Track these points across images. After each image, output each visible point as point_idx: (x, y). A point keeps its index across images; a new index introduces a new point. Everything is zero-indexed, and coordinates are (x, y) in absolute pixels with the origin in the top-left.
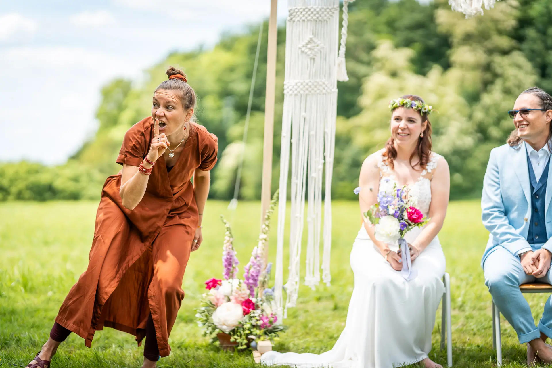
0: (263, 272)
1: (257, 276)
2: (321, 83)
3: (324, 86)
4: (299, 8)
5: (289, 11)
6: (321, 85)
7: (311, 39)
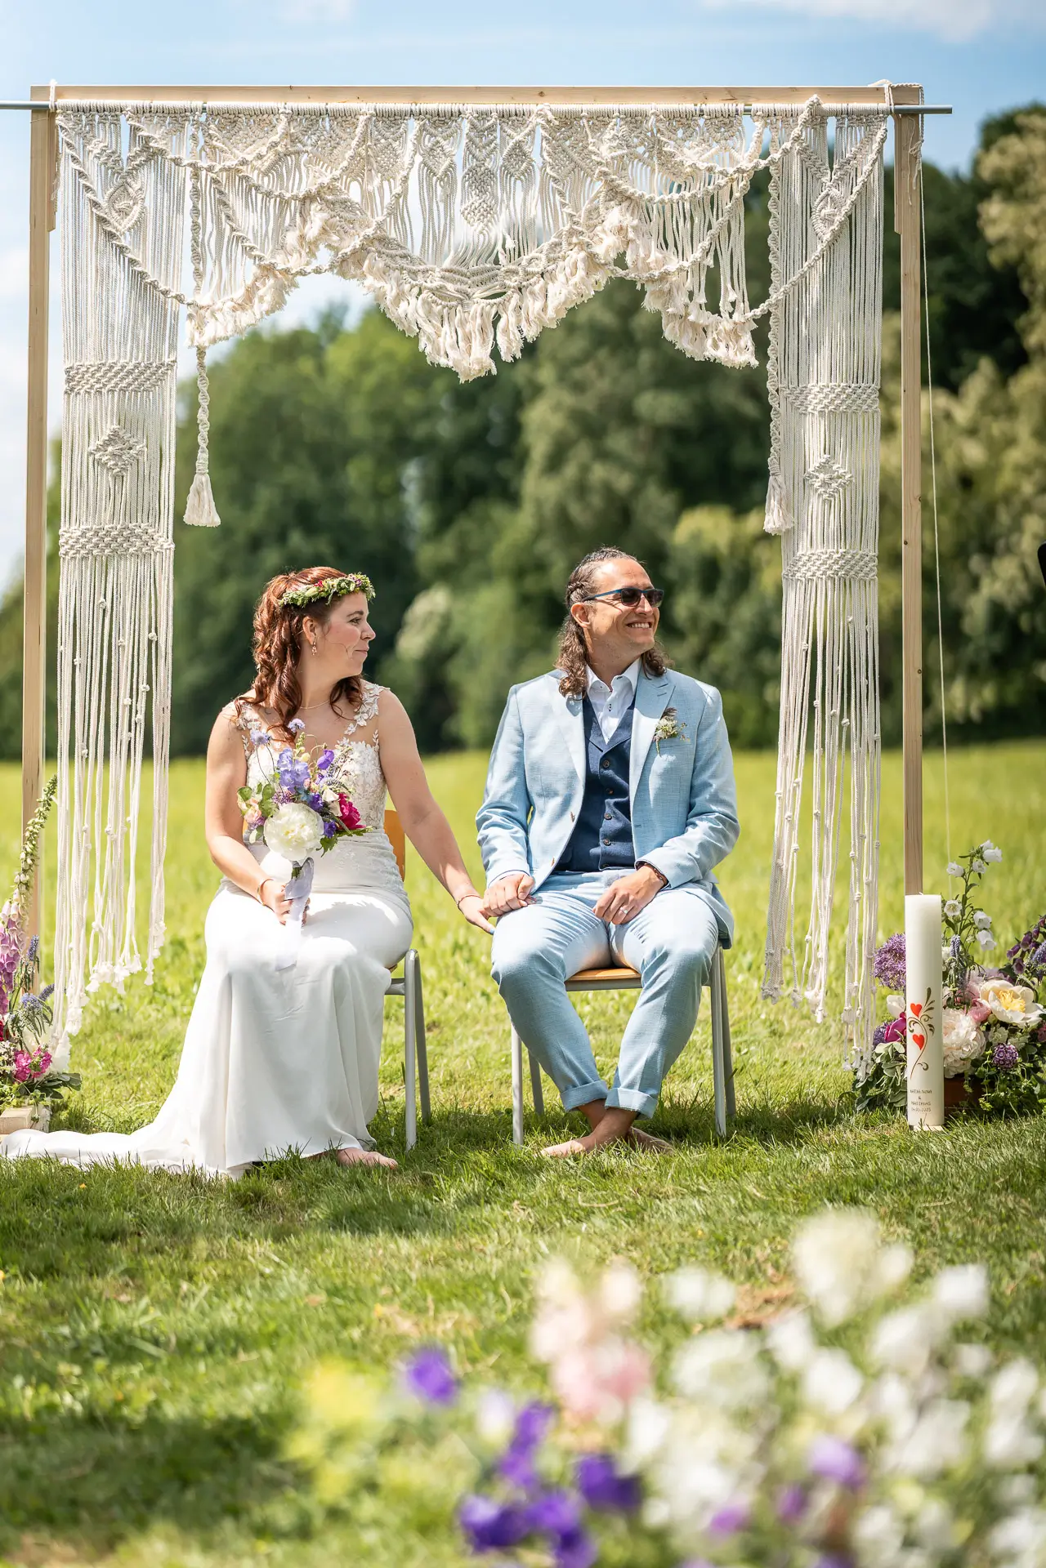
0: (24, 957)
1: (11, 964)
2: (138, 531)
3: (145, 537)
4: (87, 363)
5: (67, 372)
6: (137, 536)
7: (115, 433)
